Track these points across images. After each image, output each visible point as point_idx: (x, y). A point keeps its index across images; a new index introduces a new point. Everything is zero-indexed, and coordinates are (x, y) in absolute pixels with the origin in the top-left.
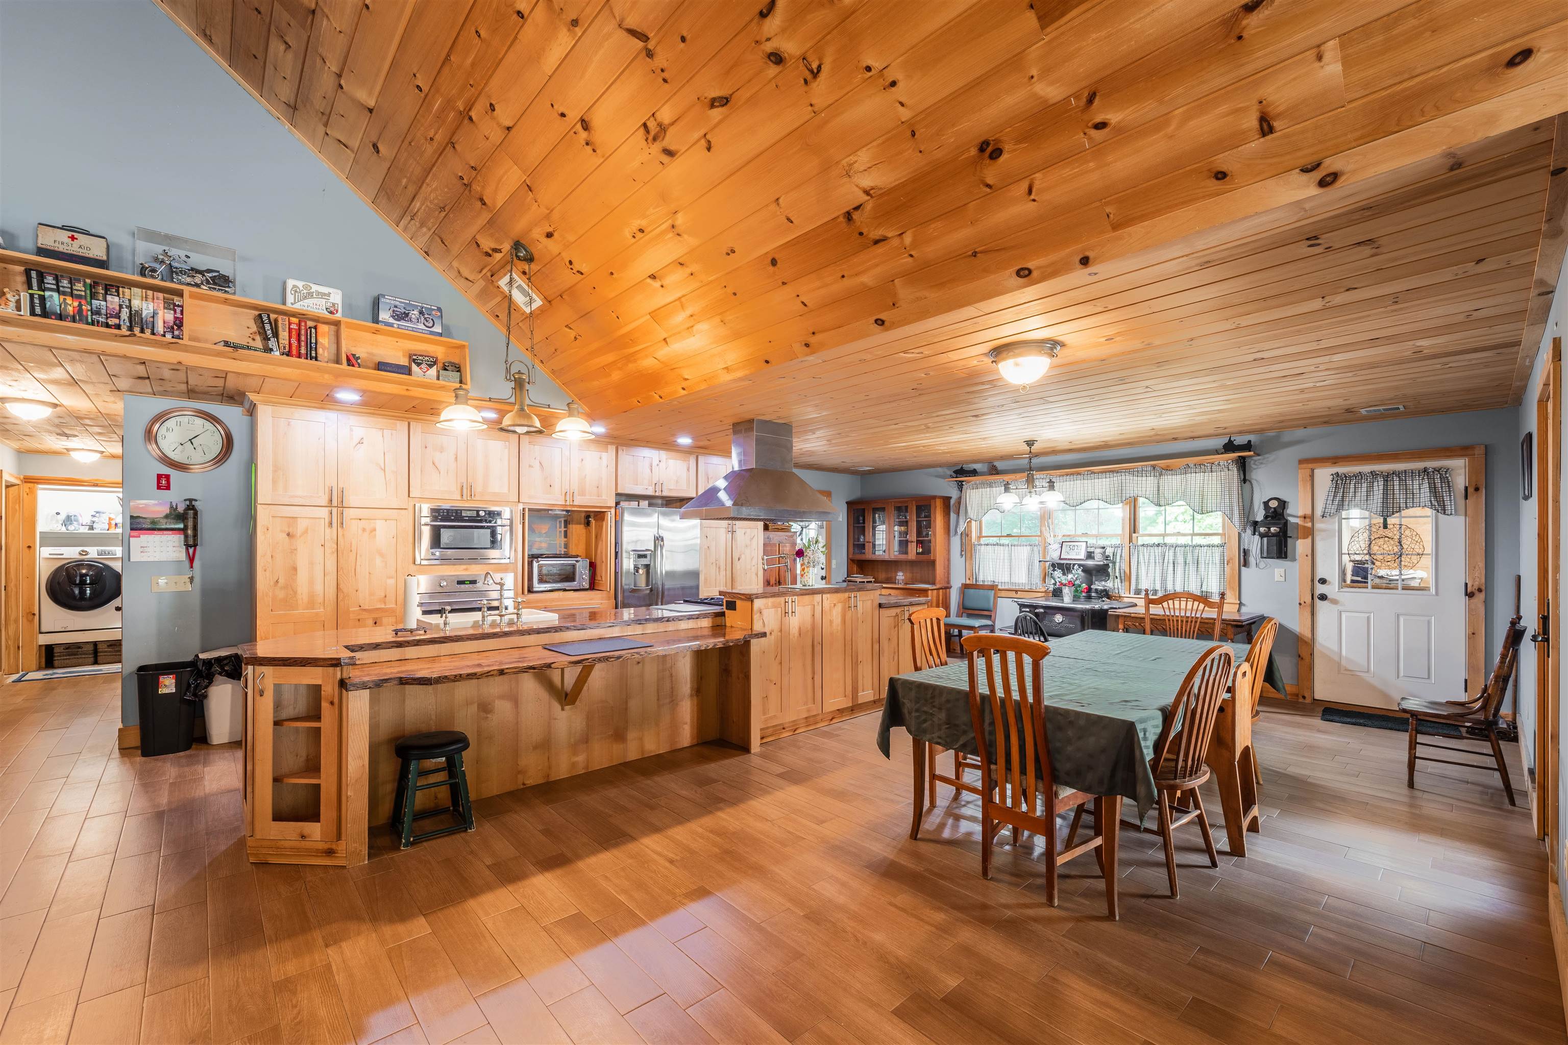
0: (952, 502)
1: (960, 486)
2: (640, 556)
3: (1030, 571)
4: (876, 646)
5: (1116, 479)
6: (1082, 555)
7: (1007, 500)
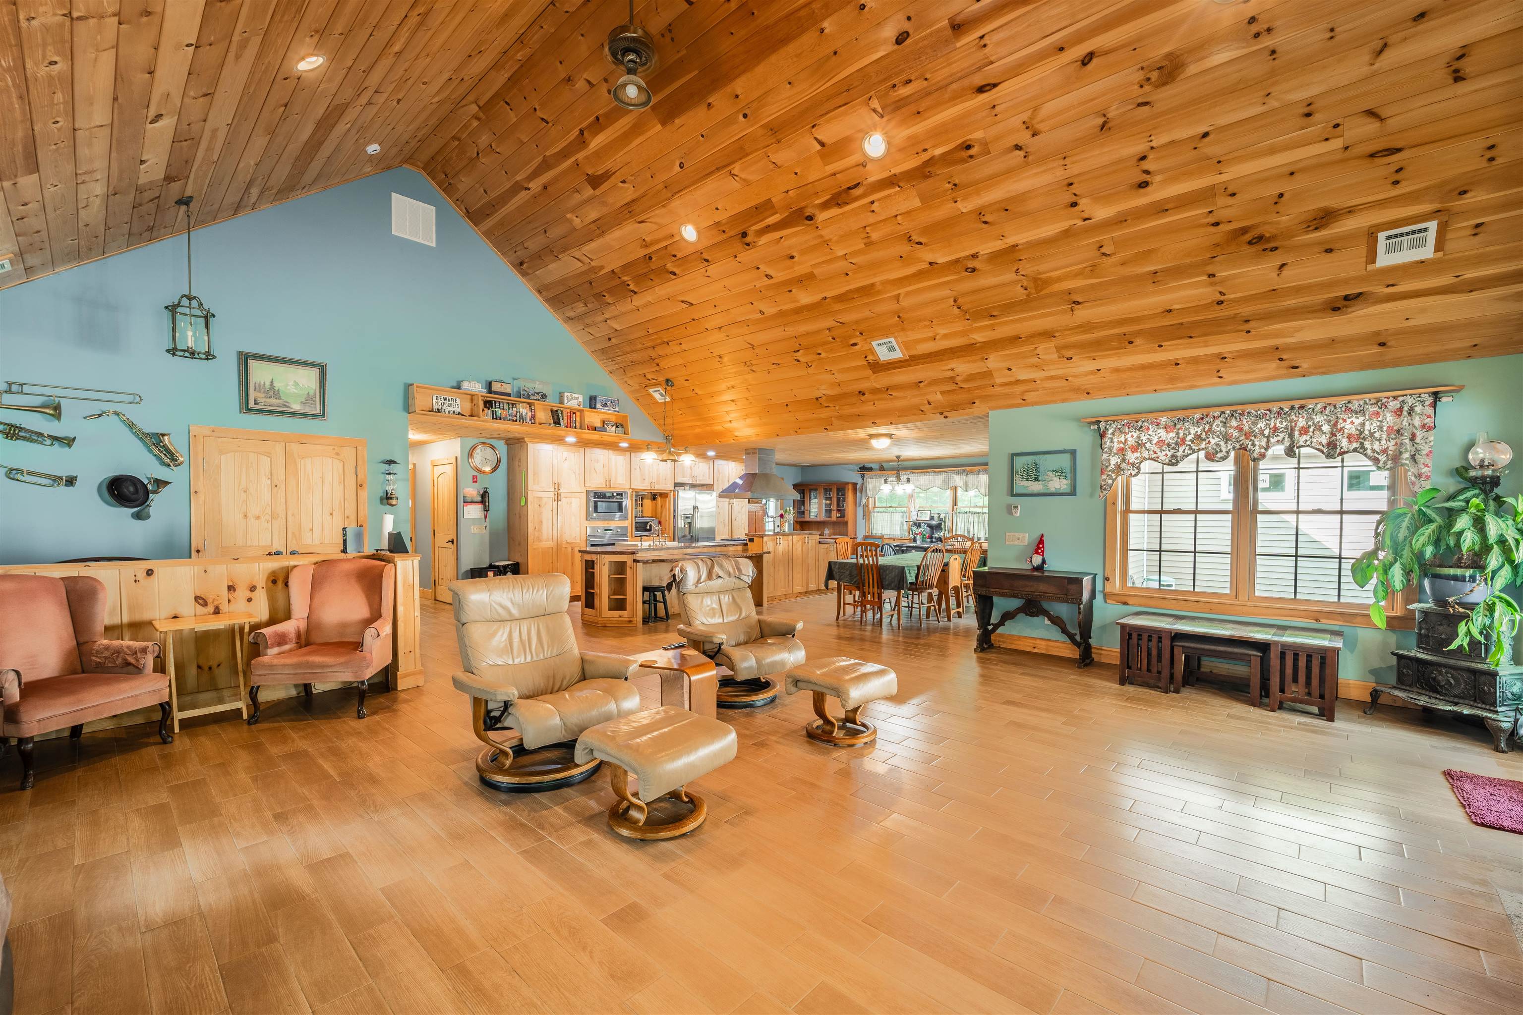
0: (858, 486)
1: (863, 477)
2: (687, 517)
3: (901, 528)
4: (817, 563)
5: (946, 476)
6: (928, 519)
7: (886, 489)
